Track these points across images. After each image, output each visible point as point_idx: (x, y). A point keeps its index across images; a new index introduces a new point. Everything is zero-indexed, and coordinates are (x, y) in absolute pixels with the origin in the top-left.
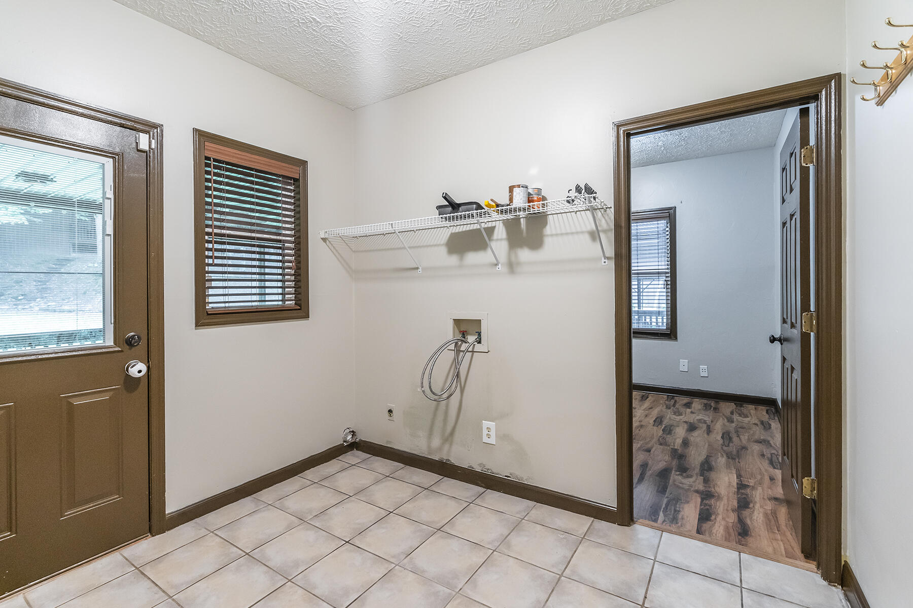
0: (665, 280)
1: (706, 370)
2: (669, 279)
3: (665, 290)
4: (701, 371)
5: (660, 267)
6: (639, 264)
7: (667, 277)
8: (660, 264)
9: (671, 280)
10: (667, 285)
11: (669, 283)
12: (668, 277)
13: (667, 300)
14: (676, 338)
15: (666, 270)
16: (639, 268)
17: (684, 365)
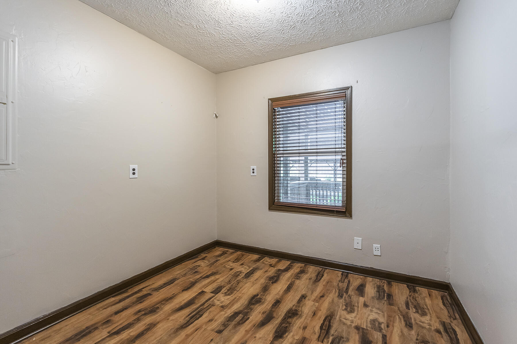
0: (342, 159)
1: (379, 249)
2: (345, 158)
3: (341, 169)
4: (374, 249)
5: (337, 146)
6: (318, 144)
7: (343, 156)
8: (337, 143)
9: (347, 159)
10: (343, 163)
11: (345, 161)
12: (345, 155)
13: (343, 178)
14: (350, 216)
15: (343, 149)
16: (318, 147)
17: (358, 242)
